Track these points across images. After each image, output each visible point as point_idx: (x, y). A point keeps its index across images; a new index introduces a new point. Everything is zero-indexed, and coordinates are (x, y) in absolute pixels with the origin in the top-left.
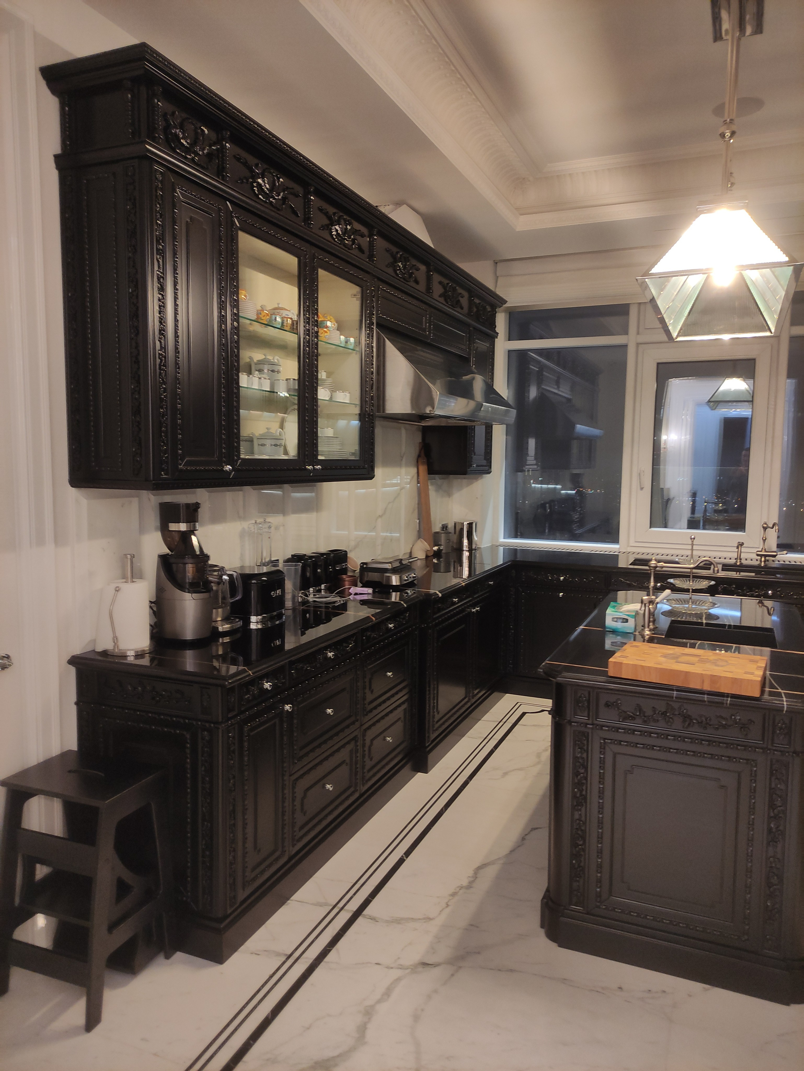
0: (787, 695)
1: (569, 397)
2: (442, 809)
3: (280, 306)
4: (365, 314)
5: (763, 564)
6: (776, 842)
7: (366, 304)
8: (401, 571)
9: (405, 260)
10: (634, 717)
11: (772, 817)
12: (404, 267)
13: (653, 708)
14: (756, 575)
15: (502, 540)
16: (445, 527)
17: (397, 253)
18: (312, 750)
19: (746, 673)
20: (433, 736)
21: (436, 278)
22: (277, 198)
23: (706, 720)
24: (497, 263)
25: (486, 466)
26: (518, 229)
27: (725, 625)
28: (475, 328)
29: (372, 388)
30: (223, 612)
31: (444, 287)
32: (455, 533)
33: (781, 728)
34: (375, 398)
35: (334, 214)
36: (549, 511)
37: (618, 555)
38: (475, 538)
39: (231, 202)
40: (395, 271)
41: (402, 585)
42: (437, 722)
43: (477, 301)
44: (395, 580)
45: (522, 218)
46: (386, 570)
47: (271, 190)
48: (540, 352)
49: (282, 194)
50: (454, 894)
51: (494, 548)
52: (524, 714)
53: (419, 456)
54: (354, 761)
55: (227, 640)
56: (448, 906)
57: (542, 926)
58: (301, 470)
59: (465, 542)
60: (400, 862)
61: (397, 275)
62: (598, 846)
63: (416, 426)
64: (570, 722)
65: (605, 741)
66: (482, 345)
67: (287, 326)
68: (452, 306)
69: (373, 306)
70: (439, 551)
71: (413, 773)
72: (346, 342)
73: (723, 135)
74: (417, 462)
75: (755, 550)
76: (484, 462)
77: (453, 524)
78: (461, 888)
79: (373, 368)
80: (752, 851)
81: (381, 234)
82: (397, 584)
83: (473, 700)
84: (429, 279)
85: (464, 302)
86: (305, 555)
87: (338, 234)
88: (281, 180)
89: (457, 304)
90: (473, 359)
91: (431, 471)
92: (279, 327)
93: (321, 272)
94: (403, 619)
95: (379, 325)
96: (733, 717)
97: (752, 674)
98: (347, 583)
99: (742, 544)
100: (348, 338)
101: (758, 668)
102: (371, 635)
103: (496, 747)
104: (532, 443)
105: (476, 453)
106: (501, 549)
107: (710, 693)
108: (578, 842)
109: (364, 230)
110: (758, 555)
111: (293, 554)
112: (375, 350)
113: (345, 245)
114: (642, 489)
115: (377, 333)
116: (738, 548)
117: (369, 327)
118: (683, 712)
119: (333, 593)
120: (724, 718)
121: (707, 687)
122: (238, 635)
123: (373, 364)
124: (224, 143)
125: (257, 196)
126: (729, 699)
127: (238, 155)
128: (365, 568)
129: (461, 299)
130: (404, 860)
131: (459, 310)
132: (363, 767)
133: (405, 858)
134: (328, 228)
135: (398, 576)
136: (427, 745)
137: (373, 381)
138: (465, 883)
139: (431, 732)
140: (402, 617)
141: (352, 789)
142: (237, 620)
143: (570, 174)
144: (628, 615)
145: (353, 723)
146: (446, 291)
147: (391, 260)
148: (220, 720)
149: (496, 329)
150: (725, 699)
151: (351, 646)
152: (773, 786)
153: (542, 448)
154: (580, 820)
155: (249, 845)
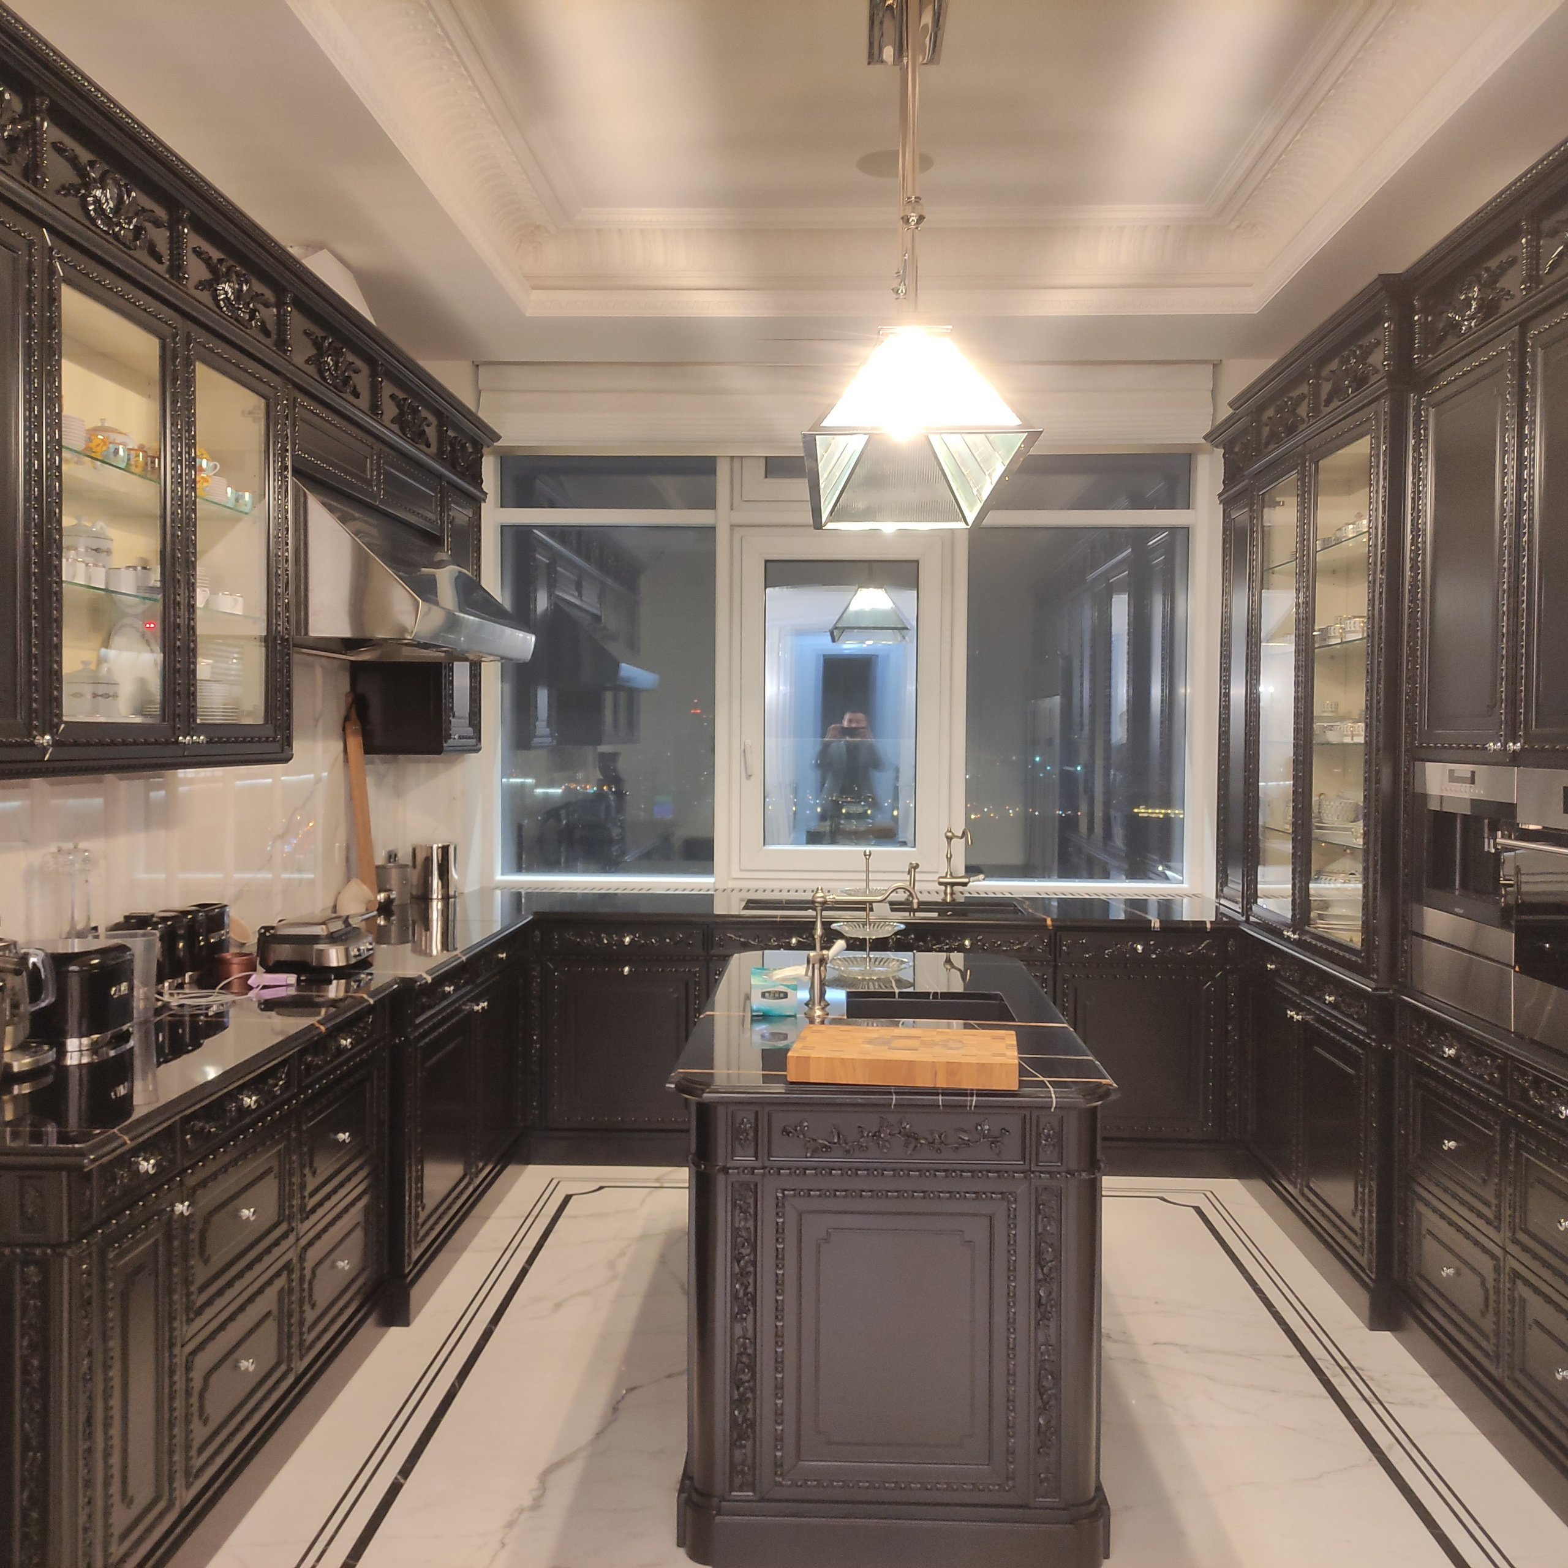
0: (1054, 1084)
1: (599, 613)
2: (453, 1385)
3: (106, 425)
4: (274, 450)
5: (949, 899)
6: (1049, 1320)
7: (276, 431)
8: (346, 939)
9: (337, 354)
10: (830, 1147)
11: (1040, 1280)
12: (336, 363)
13: (859, 1127)
14: (939, 915)
15: (499, 877)
16: (392, 856)
17: (324, 338)
18: (220, 1293)
19: (994, 1055)
20: (416, 1254)
21: (388, 388)
22: (126, 226)
23: (940, 1137)
24: (477, 366)
25: (470, 738)
26: (529, 313)
27: (929, 993)
28: (451, 483)
29: (287, 588)
30: (15, 1036)
31: (399, 406)
32: (414, 866)
33: (1048, 1136)
34: (292, 608)
35: (221, 261)
36: (564, 822)
37: (712, 895)
38: (454, 874)
39: (52, 231)
40: (321, 372)
41: (349, 967)
42: (423, 1224)
43: (451, 433)
44: (335, 957)
45: (536, 295)
46: (316, 939)
47: (117, 210)
48: (550, 530)
49: (135, 221)
50: (510, 1525)
51: (486, 893)
52: (568, 1198)
53: (347, 719)
54: (286, 1309)
55: (26, 1089)
56: (504, 1545)
57: (680, 1544)
58: (167, 743)
59: (436, 882)
60: (394, 1490)
61: (325, 380)
62: (776, 1378)
63: (339, 661)
64: (725, 1170)
65: (784, 1194)
66: (460, 514)
67: (136, 467)
68: (412, 440)
69: (287, 434)
70: (389, 901)
71: (381, 1330)
72: (237, 500)
73: (906, 220)
74: (344, 729)
75: (935, 877)
76: (470, 731)
77: (411, 850)
78: (522, 1511)
79: (287, 550)
80: (1014, 1339)
81: (298, 304)
82: (341, 964)
83: (478, 1181)
84: (375, 389)
85: (431, 432)
86: (153, 916)
87: (227, 298)
88: (134, 194)
89: (419, 437)
90: (447, 541)
91: (370, 748)
92: (123, 467)
93: (202, 371)
94: (364, 1028)
95: (296, 472)
96: (979, 1128)
97: (1003, 1055)
98: (235, 968)
99: (917, 866)
100: (240, 493)
101: (1008, 1046)
102: (312, 1061)
103: (531, 1260)
104: (543, 696)
105: (456, 714)
106: (498, 893)
107: (946, 1092)
108: (742, 1376)
109: (269, 295)
110: (941, 884)
111: (127, 914)
112: (290, 516)
113: (238, 319)
114: (749, 776)
115: (295, 486)
116: (909, 872)
117: (281, 474)
118: (905, 1128)
119: (215, 989)
120: (965, 1131)
121: (941, 1083)
122: (49, 1079)
123: (287, 544)
124: (38, 119)
125: (93, 221)
126: (975, 1098)
127: (61, 143)
128: (268, 938)
129: (427, 429)
130: (401, 1486)
131: (423, 447)
132: (301, 1323)
133: (402, 1481)
134: (210, 286)
135: (341, 949)
136: (407, 1271)
137: (287, 575)
138: (527, 1500)
139: (413, 1246)
140: (362, 1025)
141: (283, 1368)
142: (46, 1047)
143: (619, 230)
144: (788, 986)
145: (285, 1236)
146: (402, 413)
147: (312, 352)
148: (66, 1238)
149: (483, 486)
150: (969, 1098)
151: (281, 1083)
152: (1040, 1230)
153: (561, 706)
154: (745, 1338)
155: (115, 1488)
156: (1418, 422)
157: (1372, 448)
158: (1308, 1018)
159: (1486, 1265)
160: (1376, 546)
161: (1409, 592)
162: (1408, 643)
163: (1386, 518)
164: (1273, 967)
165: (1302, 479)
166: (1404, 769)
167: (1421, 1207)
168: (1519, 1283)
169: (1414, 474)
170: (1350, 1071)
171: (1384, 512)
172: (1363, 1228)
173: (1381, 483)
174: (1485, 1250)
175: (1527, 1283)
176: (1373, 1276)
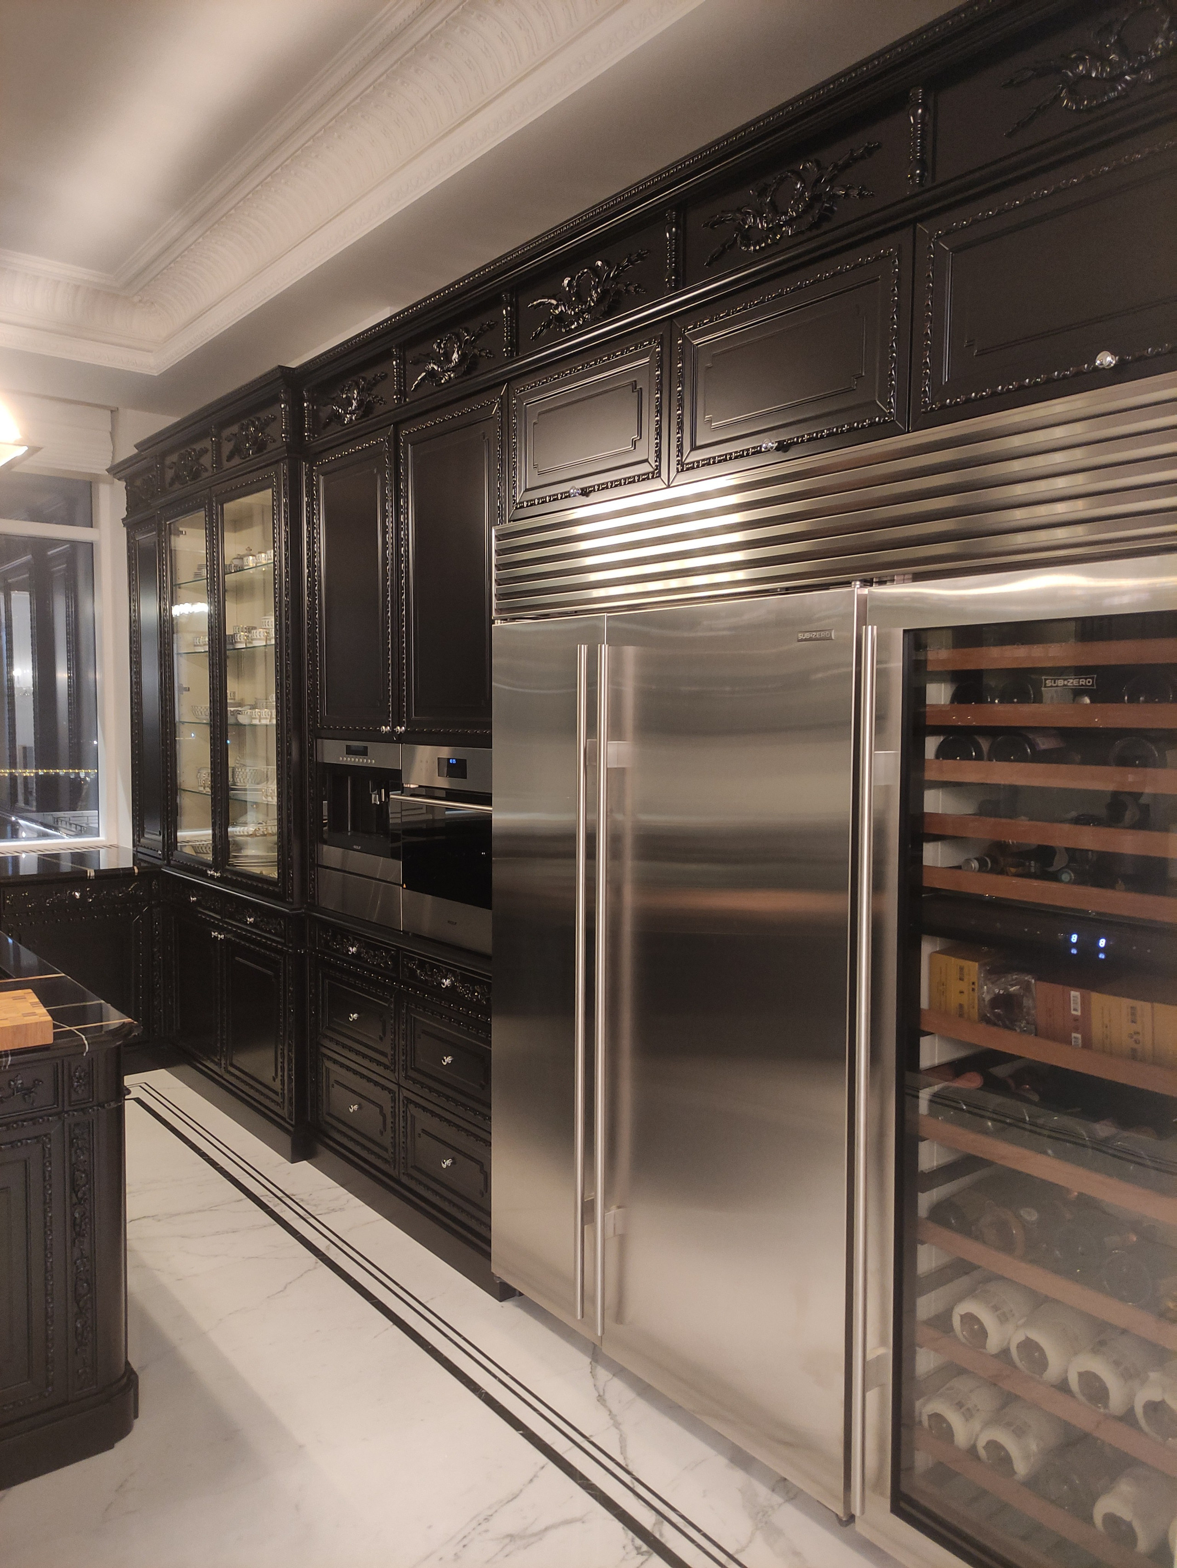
6: (83, 1236)
11: (74, 1204)
19: (25, 1015)
33: (80, 1078)
80: (52, 1262)
96: (12, 1083)
97: (34, 1014)
101: (32, 1003)
126: (9, 1058)
150: (4, 1059)
156: (310, 485)
157: (273, 500)
158: (229, 936)
159: (384, 1098)
160: (280, 575)
161: (308, 612)
162: (308, 651)
163: (289, 554)
164: (195, 899)
165: (209, 515)
166: (308, 745)
167: (329, 1064)
168: (411, 1106)
169: (308, 523)
170: (269, 972)
171: (286, 550)
172: (283, 1089)
173: (283, 527)
174: (384, 1088)
175: (417, 1105)
176: (293, 1123)
